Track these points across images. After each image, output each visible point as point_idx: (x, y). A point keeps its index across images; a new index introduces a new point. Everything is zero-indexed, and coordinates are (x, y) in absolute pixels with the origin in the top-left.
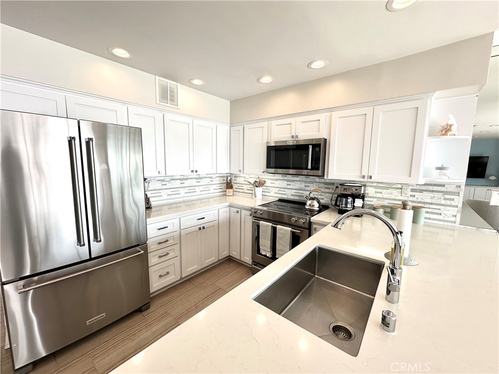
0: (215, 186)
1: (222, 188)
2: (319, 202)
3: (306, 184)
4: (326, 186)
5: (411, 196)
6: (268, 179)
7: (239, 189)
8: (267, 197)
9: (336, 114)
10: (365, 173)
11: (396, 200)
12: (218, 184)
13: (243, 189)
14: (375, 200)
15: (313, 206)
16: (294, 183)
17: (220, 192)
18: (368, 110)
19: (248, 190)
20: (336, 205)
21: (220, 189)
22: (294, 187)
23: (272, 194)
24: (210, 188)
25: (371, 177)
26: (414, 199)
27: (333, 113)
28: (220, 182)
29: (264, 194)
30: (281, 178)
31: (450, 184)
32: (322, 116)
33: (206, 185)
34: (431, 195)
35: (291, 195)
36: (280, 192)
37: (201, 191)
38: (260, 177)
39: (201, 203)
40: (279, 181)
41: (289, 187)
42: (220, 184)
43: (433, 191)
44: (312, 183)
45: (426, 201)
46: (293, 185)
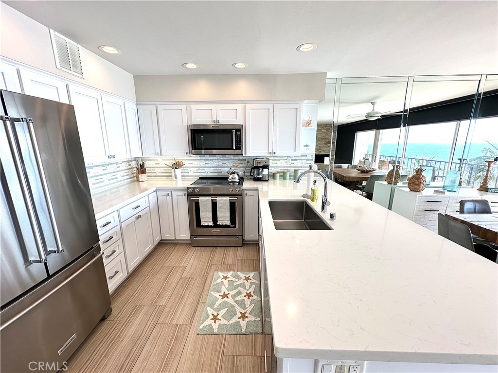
0: (122, 173)
1: (129, 175)
2: (238, 175)
3: (223, 162)
4: (240, 162)
5: (292, 163)
6: (185, 160)
7: (150, 173)
8: (185, 177)
9: (249, 106)
10: (271, 151)
11: (284, 167)
12: (125, 170)
13: (156, 173)
14: (273, 168)
15: (235, 178)
16: (212, 162)
17: (128, 179)
18: (270, 106)
19: (161, 173)
20: (251, 175)
21: (127, 175)
22: (214, 166)
23: (191, 174)
24: (118, 176)
25: (275, 153)
26: (293, 165)
27: (247, 105)
28: (126, 168)
29: (183, 174)
30: (199, 158)
31: (309, 154)
32: (239, 107)
33: (113, 172)
34: (301, 161)
35: (211, 173)
36: (199, 171)
37: (109, 180)
38: (176, 158)
39: (111, 194)
40: (197, 162)
41: (207, 165)
42: (127, 169)
43: (302, 160)
44: (228, 160)
45: (299, 166)
46: (211, 164)
